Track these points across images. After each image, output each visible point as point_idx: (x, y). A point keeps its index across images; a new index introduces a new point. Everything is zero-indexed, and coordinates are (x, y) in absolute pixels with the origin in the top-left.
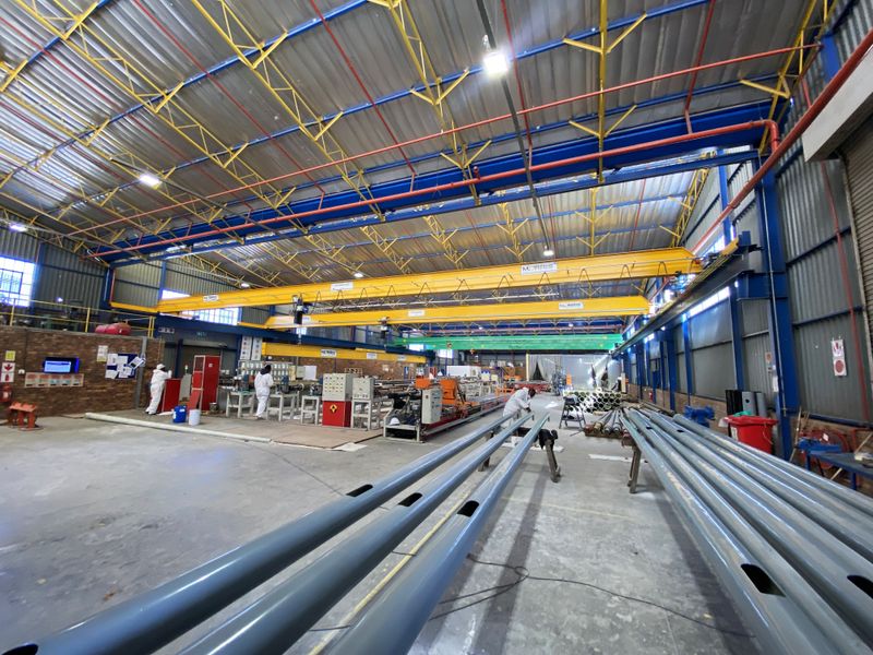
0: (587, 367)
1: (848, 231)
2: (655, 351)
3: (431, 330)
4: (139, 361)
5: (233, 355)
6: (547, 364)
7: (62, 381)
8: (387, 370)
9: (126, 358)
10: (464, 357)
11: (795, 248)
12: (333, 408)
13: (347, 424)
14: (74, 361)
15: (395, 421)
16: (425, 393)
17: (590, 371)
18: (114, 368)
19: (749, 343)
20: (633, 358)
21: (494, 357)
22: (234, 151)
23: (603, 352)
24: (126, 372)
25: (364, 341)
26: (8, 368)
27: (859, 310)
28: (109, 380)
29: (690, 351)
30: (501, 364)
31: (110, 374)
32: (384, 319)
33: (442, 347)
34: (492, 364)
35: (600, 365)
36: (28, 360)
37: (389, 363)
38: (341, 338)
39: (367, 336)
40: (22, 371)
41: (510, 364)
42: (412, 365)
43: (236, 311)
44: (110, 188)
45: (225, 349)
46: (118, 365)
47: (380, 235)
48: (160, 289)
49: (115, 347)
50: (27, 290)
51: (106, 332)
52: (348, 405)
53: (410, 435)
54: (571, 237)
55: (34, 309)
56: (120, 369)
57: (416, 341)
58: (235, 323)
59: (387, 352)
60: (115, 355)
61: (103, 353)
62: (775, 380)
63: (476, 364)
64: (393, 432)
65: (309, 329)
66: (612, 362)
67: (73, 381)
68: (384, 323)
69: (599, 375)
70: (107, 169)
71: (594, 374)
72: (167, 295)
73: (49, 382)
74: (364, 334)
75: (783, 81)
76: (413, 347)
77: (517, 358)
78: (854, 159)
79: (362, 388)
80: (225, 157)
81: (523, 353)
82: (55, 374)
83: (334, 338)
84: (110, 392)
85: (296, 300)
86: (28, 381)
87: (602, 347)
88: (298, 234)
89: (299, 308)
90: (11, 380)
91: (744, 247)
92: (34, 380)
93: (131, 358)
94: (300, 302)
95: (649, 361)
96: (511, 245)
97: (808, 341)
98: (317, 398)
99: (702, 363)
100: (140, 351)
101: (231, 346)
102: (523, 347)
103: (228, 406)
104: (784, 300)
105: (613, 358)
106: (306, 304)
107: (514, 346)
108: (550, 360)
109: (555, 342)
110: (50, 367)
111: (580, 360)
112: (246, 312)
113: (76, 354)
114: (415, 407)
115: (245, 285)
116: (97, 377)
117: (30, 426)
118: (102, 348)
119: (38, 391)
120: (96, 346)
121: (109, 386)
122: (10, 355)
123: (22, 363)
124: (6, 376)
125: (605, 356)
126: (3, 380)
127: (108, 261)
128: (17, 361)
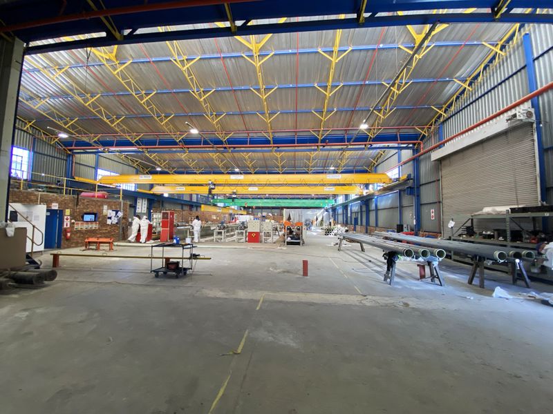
1: (439, 180)
2: (356, 208)
4: (120, 214)
5: (133, 209)
7: (91, 226)
8: (215, 218)
9: (114, 212)
11: (423, 181)
12: (254, 235)
14: (95, 214)
15: (289, 239)
18: (110, 218)
19: (404, 208)
20: (340, 211)
21: (260, 210)
23: (322, 208)
24: (115, 220)
25: (195, 201)
26: (67, 219)
27: (439, 202)
28: (108, 225)
29: (377, 210)
30: (264, 214)
31: (109, 222)
34: (259, 215)
36: (76, 214)
37: (216, 214)
38: (184, 199)
39: (197, 197)
40: (73, 221)
41: (270, 214)
43: (134, 184)
48: (96, 168)
49: (110, 207)
50: (25, 168)
56: (113, 218)
58: (133, 190)
60: (110, 211)
61: (107, 211)
62: (415, 221)
64: (289, 243)
67: (95, 226)
69: (320, 219)
72: (101, 173)
73: (85, 227)
75: (426, 129)
77: (273, 210)
78: (443, 163)
79: (268, 226)
82: (88, 222)
84: (109, 232)
85: (210, 182)
86: (76, 227)
87: (321, 205)
90: (69, 226)
91: (409, 178)
92: (79, 226)
93: (117, 212)
94: (213, 183)
95: (351, 213)
97: (424, 210)
98: (244, 231)
99: (382, 215)
100: (120, 208)
101: (134, 204)
104: (418, 196)
107: (278, 205)
108: (292, 212)
109: (297, 203)
110: (87, 218)
111: (309, 212)
113: (95, 211)
116: (103, 224)
117: (111, 249)
118: (105, 207)
119: (80, 232)
120: (102, 206)
121: (108, 228)
122: (68, 212)
123: (73, 216)
124: (67, 223)
125: (323, 210)
126: (65, 226)
127: (70, 150)
128: (70, 215)
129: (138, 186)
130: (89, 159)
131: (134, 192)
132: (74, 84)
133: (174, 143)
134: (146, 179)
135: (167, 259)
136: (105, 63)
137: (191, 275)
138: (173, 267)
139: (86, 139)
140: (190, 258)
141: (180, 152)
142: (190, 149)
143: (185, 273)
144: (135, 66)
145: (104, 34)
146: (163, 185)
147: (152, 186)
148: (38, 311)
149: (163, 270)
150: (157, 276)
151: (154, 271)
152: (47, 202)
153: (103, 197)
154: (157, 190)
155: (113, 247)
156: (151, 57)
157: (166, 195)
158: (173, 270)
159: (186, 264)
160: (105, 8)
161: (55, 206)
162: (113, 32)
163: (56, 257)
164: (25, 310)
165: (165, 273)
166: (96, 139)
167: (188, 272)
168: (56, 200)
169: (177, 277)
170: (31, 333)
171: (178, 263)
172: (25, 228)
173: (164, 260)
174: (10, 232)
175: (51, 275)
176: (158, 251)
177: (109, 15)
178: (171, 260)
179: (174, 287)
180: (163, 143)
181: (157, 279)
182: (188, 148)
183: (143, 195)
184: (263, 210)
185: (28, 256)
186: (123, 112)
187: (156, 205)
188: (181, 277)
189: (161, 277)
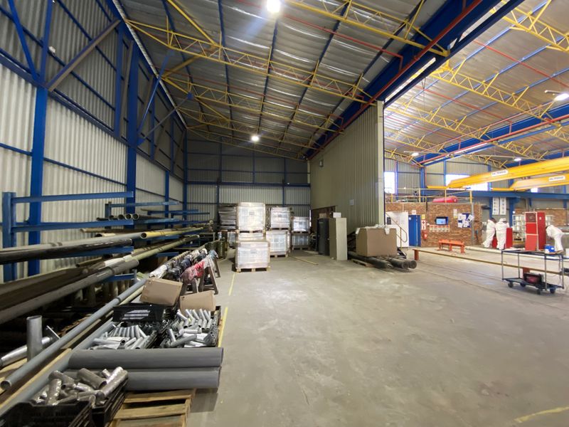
4: (472, 217)
5: (488, 212)
7: (443, 229)
9: (465, 216)
14: (446, 218)
18: (461, 221)
24: (466, 224)
26: (423, 223)
28: (460, 228)
31: (460, 225)
36: (430, 219)
40: (428, 224)
43: (487, 184)
48: (444, 174)
49: (460, 211)
56: (464, 221)
58: (486, 190)
60: (461, 215)
61: (457, 215)
67: (446, 229)
72: (450, 178)
73: (438, 229)
82: (440, 225)
84: (461, 236)
86: (431, 229)
90: (425, 229)
92: (433, 229)
93: (467, 215)
100: (471, 211)
110: (439, 221)
113: (446, 215)
116: (455, 227)
117: (463, 252)
118: (455, 211)
119: (434, 234)
120: (452, 209)
121: (460, 231)
122: (423, 217)
123: (428, 220)
124: (423, 227)
126: (422, 229)
127: (422, 164)
128: (426, 219)
129: (491, 184)
130: (438, 167)
131: (488, 192)
132: (419, 110)
133: (535, 121)
134: (502, 175)
135: (526, 270)
136: (440, 78)
137: (563, 295)
138: (533, 280)
139: (433, 151)
140: (560, 274)
141: (548, 129)
142: (562, 121)
143: (552, 292)
144: (470, 62)
145: (433, 60)
146: (529, 178)
147: (511, 182)
148: (404, 286)
149: (520, 281)
150: (511, 286)
151: (507, 280)
152: (409, 209)
153: (452, 201)
154: (520, 186)
155: (465, 250)
156: (486, 41)
157: (534, 190)
158: (533, 283)
159: (551, 279)
160: (431, 40)
161: (414, 213)
162: (441, 53)
163: (416, 252)
164: (398, 283)
165: (523, 285)
166: (441, 148)
167: (557, 290)
168: (414, 208)
169: (538, 293)
170: (400, 297)
171: (540, 277)
172: (395, 229)
173: (521, 270)
174: (387, 231)
175: (413, 265)
176: (512, 258)
177: (435, 44)
178: (531, 272)
179: (532, 302)
180: (517, 127)
181: (511, 289)
182: (560, 120)
183: (499, 195)
185: (399, 249)
186: (464, 112)
187: (519, 204)
188: (545, 294)
189: (517, 288)
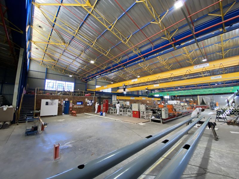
0: (225, 99)
3: (161, 90)
4: (93, 102)
5: (111, 99)
6: (207, 99)
7: (80, 106)
8: (148, 102)
10: (174, 98)
12: (135, 113)
13: (140, 117)
14: (82, 102)
15: (153, 117)
16: (162, 109)
17: (226, 101)
18: (88, 103)
21: (185, 97)
22: (108, 51)
23: (232, 93)
24: (91, 104)
25: (141, 95)
26: (71, 104)
30: (187, 99)
31: (88, 105)
32: (146, 88)
33: (166, 95)
34: (184, 100)
35: (231, 98)
36: (74, 102)
37: (149, 100)
38: (135, 94)
39: (142, 93)
40: (73, 105)
41: (191, 99)
42: (156, 101)
43: (110, 89)
44: (85, 65)
45: (109, 98)
46: (89, 103)
47: (144, 65)
48: (95, 86)
49: (89, 99)
50: (73, 88)
51: (87, 96)
52: (139, 112)
53: (159, 122)
54: (213, 53)
55: (74, 92)
56: (90, 103)
57: (156, 94)
58: (110, 92)
59: (148, 97)
60: (89, 101)
61: (87, 100)
63: (178, 100)
64: (153, 121)
65: (127, 92)
66: (236, 97)
67: (82, 106)
68: (147, 89)
70: (84, 61)
71: (228, 102)
72: (97, 87)
73: (78, 107)
74: (141, 92)
76: (156, 96)
77: (194, 97)
79: (143, 107)
80: (106, 53)
81: (196, 95)
82: (79, 105)
83: (133, 94)
85: (123, 85)
86: (74, 107)
87: (231, 91)
88: (123, 69)
89: (124, 87)
90: (72, 106)
92: (75, 106)
93: (91, 101)
94: (125, 86)
96: (188, 60)
98: (131, 110)
100: (93, 99)
101: (110, 97)
102: (196, 93)
103: (111, 112)
105: (237, 95)
106: (126, 86)
107: (193, 93)
108: (208, 98)
111: (222, 97)
112: (113, 89)
114: (159, 113)
115: (112, 83)
116: (86, 105)
119: (76, 108)
121: (88, 107)
122: (71, 101)
123: (73, 103)
124: (71, 105)
125: (233, 95)
126: (70, 106)
127: (86, 81)
128: (72, 103)
152: (64, 98)
161: (67, 100)
168: (67, 98)
183: (115, 94)
184: (187, 97)
